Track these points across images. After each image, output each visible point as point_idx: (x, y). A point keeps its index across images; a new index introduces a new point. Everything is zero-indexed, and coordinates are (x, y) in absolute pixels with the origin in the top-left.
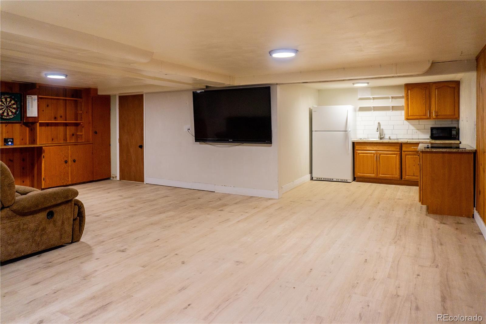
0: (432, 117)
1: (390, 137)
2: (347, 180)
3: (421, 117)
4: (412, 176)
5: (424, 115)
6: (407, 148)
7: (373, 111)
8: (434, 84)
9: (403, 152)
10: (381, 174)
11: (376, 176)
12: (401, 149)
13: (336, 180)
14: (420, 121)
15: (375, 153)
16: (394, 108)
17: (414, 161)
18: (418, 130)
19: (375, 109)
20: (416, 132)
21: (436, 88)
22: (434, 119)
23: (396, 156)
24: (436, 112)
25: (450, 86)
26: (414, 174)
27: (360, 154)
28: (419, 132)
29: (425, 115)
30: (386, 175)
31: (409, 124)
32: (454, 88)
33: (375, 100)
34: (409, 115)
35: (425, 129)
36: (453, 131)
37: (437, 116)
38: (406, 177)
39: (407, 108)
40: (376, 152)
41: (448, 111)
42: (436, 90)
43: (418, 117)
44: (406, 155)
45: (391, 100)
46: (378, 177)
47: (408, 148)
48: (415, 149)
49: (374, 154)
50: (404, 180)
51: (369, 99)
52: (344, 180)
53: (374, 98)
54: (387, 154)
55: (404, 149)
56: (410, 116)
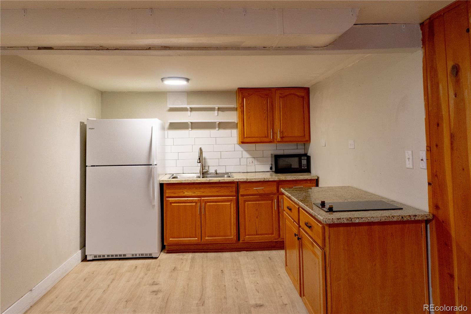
0: (276, 139)
1: (216, 171)
2: (150, 254)
3: (262, 139)
4: (255, 235)
5: (265, 137)
6: (246, 190)
7: (190, 129)
8: (277, 90)
9: (240, 198)
10: (208, 237)
11: (200, 241)
12: (237, 191)
13: (131, 256)
14: (257, 144)
15: (198, 200)
16: (222, 126)
17: (257, 210)
18: (254, 158)
19: (195, 126)
20: (252, 162)
21: (280, 97)
22: (278, 142)
23: (230, 204)
24: (281, 132)
25: (298, 94)
26: (257, 232)
27: (173, 204)
28: (256, 162)
29: (267, 136)
30: (215, 236)
31: (242, 150)
32: (303, 97)
33: (194, 113)
34: (245, 137)
35: (263, 157)
36: (302, 160)
37: (282, 138)
38: (245, 238)
39: (242, 125)
40: (200, 199)
41: (297, 132)
42: (280, 99)
43: (258, 140)
44: (245, 201)
45: (216, 112)
46: (202, 241)
47: (248, 190)
48: (257, 191)
49: (196, 203)
50: (241, 243)
51: (185, 109)
52: (146, 255)
53: (192, 109)
54: (216, 202)
55: (242, 192)
56: (246, 137)
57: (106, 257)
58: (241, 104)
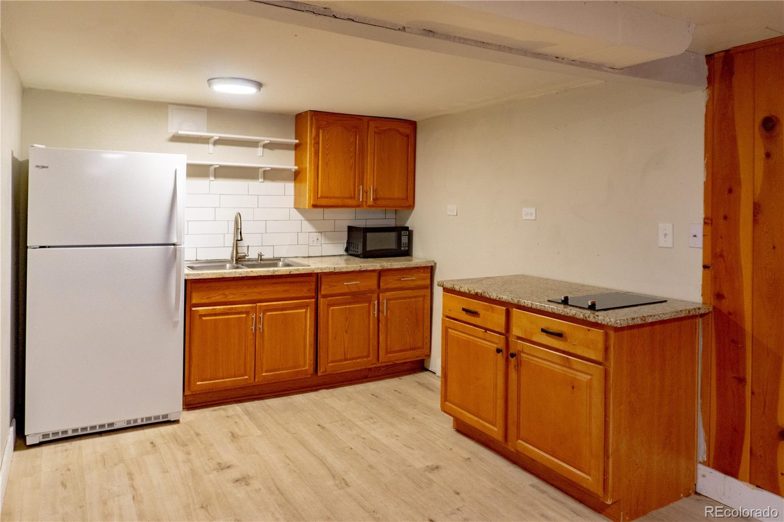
0: (366, 202)
1: (260, 255)
2: (166, 416)
3: (345, 200)
4: (341, 361)
5: (351, 198)
6: (331, 286)
7: (212, 178)
8: (371, 120)
9: (322, 301)
10: (266, 372)
11: (252, 381)
12: (317, 290)
13: (125, 425)
14: (326, 210)
15: (252, 308)
16: (271, 175)
17: (347, 318)
18: (321, 232)
19: (224, 172)
20: (318, 239)
21: (375, 132)
22: (370, 206)
23: (306, 312)
24: (375, 191)
25: (402, 130)
26: (345, 355)
27: (204, 318)
28: (323, 240)
29: (353, 196)
30: (279, 370)
31: (302, 218)
32: (408, 136)
33: (221, 148)
34: (319, 196)
35: (335, 231)
36: (403, 237)
37: (375, 200)
38: (327, 367)
39: (316, 176)
40: (255, 305)
41: (397, 193)
42: (375, 136)
43: (340, 202)
44: (330, 305)
45: (260, 149)
46: (256, 381)
47: (334, 286)
48: (349, 288)
49: (247, 313)
50: (320, 376)
51: (204, 140)
52: (157, 417)
53: (217, 142)
54: (282, 310)
55: (324, 290)
56: (321, 197)
57: (70, 434)
58: (315, 139)
